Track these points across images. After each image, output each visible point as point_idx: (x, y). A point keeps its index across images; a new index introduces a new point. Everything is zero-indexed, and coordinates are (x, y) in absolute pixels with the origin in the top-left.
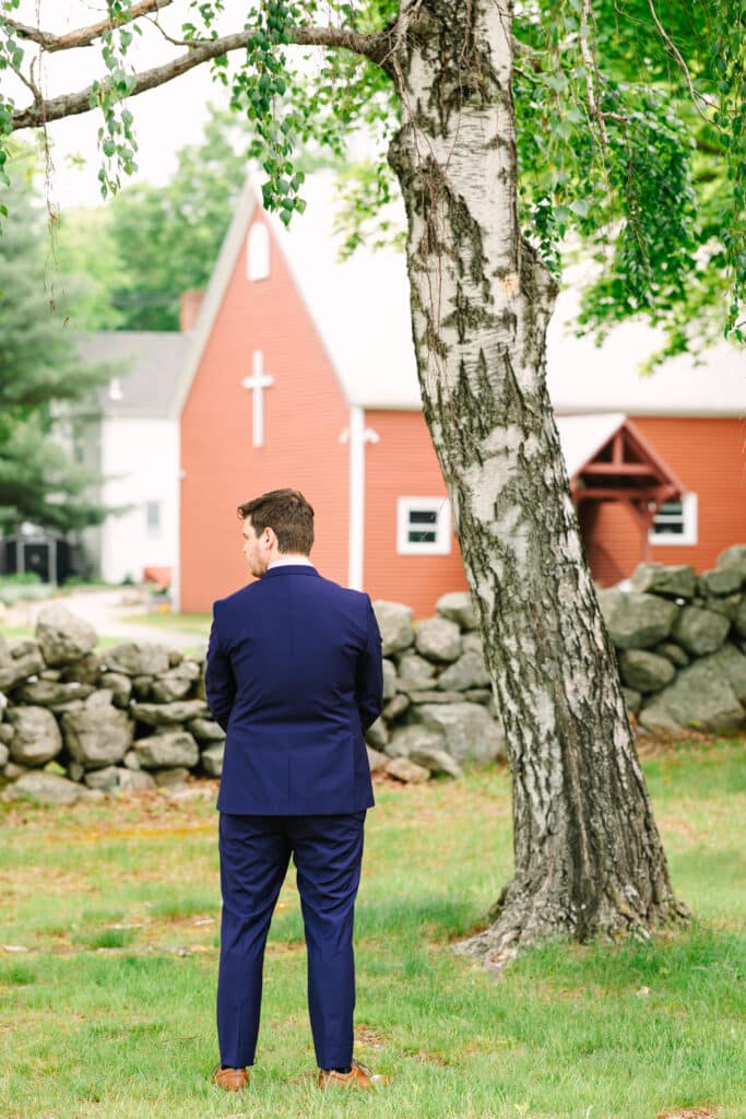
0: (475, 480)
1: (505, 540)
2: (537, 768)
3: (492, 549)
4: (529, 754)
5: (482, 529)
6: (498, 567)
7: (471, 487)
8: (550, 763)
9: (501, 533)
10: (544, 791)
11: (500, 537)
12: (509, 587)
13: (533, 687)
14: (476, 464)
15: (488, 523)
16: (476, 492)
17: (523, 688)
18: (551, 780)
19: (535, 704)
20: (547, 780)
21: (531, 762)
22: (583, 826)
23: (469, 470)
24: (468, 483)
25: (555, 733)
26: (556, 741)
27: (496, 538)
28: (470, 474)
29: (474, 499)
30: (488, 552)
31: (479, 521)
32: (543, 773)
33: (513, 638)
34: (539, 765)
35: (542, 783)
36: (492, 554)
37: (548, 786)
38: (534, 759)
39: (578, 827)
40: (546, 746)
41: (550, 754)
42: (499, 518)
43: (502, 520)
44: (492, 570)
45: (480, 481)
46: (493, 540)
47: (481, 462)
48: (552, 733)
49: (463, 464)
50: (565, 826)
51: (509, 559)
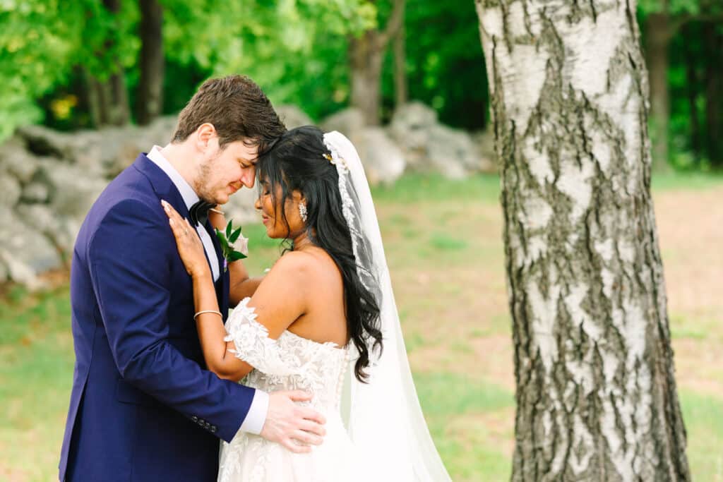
0: (583, 40)
1: (616, 117)
2: (619, 403)
3: (596, 130)
4: (610, 388)
5: (587, 102)
6: (603, 153)
7: (576, 51)
8: (637, 396)
9: (611, 109)
10: (629, 432)
11: (611, 114)
12: (614, 179)
13: (626, 304)
14: (587, 20)
15: (597, 96)
16: (582, 57)
17: (614, 305)
18: (637, 416)
19: (624, 323)
20: (633, 416)
21: (612, 397)
22: (672, 469)
23: (575, 27)
24: (572, 46)
25: (645, 357)
26: (644, 367)
27: (606, 115)
28: (577, 32)
29: (578, 65)
30: (591, 133)
31: (583, 94)
32: (626, 409)
33: (609, 242)
34: (623, 400)
35: (627, 421)
36: (596, 136)
37: (634, 424)
38: (617, 392)
39: (667, 471)
40: (633, 374)
41: (637, 384)
42: (611, 89)
43: (614, 92)
44: (592, 156)
45: (590, 42)
46: (601, 118)
47: (595, 16)
48: (641, 358)
49: (569, 19)
50: (653, 472)
51: (618, 143)
